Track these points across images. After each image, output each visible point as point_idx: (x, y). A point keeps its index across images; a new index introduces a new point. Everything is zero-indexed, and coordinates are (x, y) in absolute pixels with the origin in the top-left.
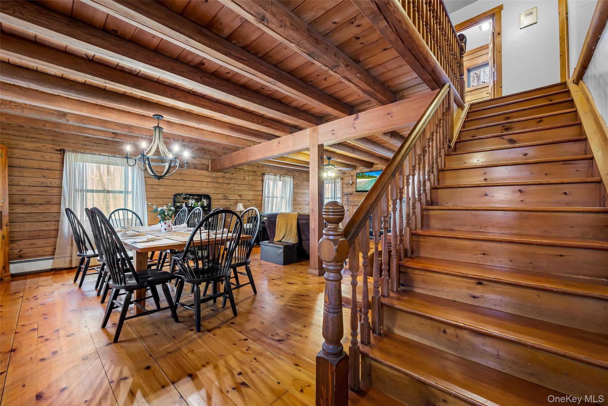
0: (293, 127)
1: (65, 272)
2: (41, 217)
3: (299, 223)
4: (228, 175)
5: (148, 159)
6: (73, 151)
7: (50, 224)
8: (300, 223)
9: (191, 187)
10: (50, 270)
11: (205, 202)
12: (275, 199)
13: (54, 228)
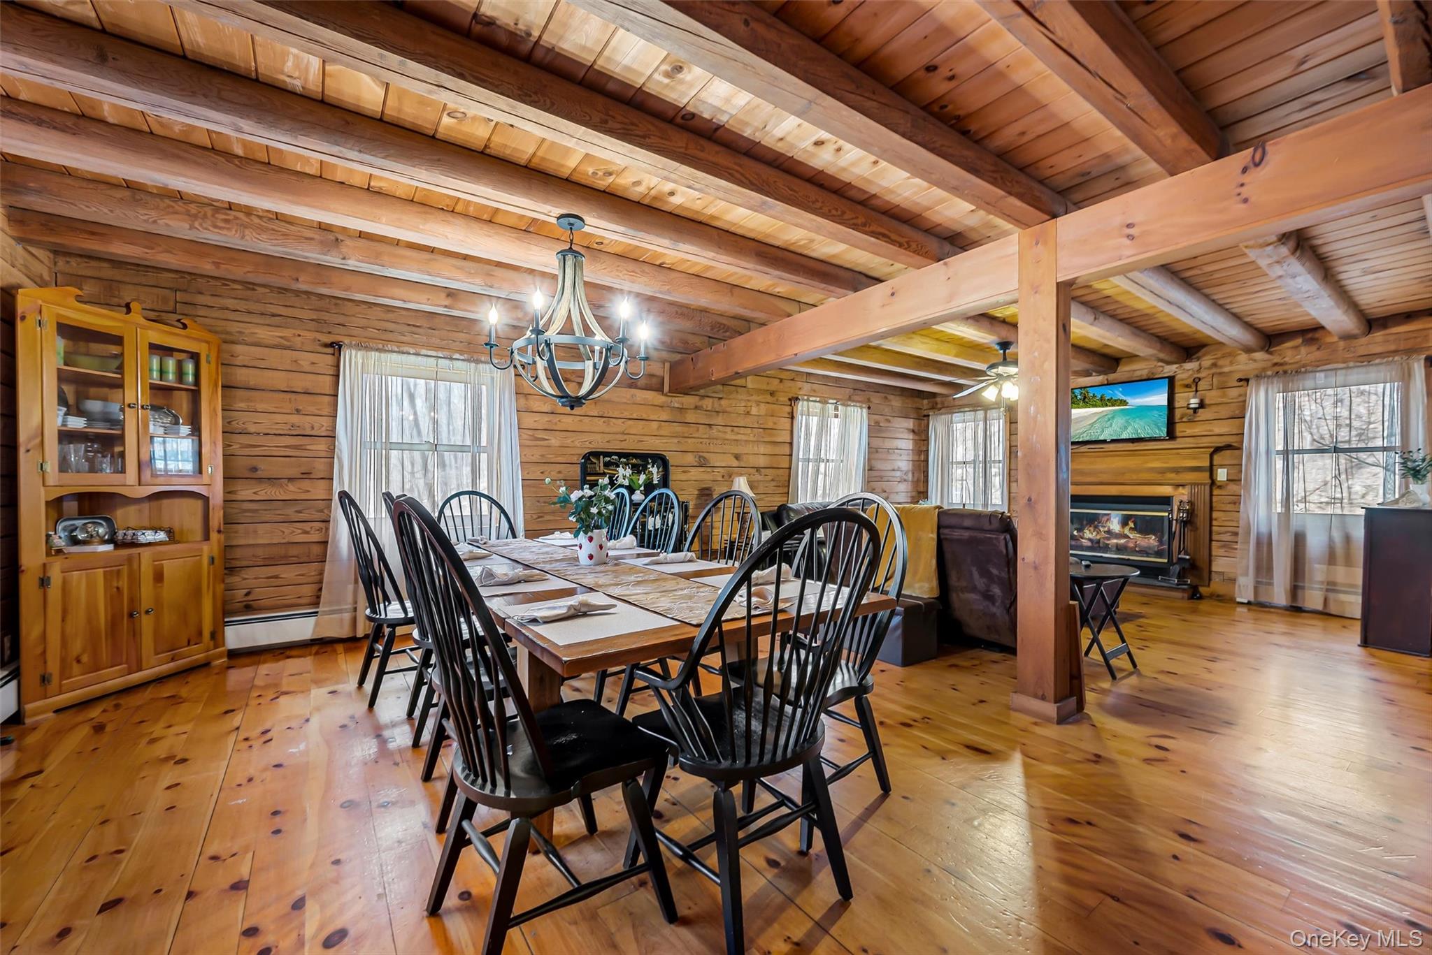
0: (945, 239)
1: (340, 648)
2: (290, 512)
3: (942, 537)
4: (707, 403)
5: (548, 344)
6: (359, 347)
7: (311, 528)
8: (946, 539)
9: (623, 433)
10: (309, 642)
11: (655, 472)
12: (822, 466)
13: (316, 537)
